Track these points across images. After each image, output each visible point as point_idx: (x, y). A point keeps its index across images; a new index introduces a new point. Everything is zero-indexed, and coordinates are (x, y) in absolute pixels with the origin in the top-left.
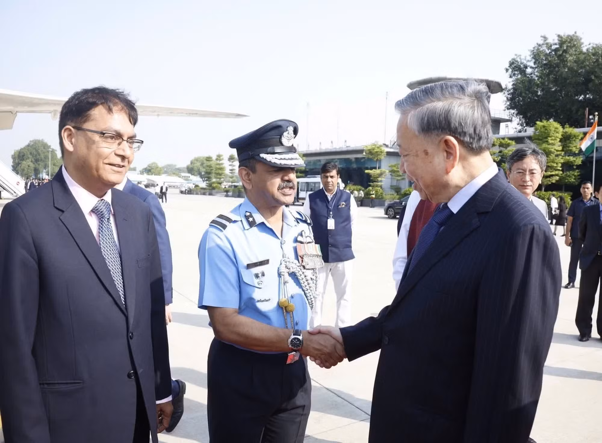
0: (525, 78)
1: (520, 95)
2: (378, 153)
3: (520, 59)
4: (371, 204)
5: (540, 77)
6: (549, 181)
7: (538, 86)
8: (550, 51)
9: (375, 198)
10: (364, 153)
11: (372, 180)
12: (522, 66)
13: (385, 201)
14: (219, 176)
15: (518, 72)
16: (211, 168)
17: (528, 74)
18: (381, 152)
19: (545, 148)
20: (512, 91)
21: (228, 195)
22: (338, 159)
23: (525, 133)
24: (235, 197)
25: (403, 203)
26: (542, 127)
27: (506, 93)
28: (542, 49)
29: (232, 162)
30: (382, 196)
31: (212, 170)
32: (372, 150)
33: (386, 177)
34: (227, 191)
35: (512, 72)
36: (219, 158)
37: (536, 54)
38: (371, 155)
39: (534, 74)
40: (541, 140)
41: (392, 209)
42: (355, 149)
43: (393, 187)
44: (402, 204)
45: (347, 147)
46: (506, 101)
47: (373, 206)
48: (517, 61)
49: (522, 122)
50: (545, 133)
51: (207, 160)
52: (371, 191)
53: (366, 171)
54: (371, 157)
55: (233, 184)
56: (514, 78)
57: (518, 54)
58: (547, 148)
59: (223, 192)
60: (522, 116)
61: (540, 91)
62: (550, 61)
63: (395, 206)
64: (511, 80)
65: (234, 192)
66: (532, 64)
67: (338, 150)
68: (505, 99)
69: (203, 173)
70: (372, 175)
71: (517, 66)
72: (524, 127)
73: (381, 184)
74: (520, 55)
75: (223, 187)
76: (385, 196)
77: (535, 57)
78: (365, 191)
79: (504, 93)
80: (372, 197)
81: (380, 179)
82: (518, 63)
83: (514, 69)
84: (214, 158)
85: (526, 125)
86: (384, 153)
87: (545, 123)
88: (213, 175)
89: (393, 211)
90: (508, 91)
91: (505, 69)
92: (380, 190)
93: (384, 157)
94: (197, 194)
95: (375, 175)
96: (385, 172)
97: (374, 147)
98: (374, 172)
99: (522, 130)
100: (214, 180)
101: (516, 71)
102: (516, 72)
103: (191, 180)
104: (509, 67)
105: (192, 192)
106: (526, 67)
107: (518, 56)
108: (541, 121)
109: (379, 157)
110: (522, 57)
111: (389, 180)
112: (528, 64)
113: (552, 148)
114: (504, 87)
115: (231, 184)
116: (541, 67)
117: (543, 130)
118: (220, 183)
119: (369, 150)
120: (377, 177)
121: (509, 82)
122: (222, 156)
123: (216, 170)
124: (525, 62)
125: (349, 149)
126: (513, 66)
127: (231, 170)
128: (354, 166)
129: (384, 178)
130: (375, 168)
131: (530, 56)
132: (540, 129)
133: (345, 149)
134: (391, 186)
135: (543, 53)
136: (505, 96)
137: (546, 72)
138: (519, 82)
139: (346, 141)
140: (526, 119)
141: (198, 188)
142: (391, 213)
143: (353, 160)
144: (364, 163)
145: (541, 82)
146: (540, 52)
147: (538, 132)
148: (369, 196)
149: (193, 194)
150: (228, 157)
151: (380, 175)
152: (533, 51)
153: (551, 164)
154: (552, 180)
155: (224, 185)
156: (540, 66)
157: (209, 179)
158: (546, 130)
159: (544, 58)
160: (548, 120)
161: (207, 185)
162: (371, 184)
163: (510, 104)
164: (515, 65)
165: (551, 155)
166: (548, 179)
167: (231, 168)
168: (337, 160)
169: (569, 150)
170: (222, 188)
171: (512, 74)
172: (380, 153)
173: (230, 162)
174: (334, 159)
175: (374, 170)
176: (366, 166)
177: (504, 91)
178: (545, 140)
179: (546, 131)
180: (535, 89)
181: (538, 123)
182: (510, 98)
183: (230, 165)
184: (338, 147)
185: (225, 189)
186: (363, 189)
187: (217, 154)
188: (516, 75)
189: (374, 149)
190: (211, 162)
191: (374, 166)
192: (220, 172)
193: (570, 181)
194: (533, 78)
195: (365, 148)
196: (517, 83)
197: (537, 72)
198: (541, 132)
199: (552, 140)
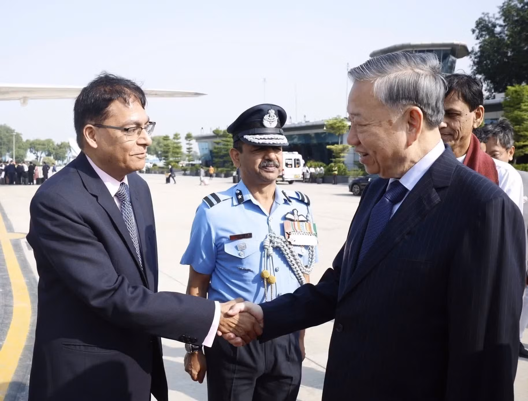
0: (493, 39)
1: (488, 57)
2: (340, 127)
3: (488, 17)
4: (333, 181)
5: (510, 36)
6: (522, 152)
7: (508, 46)
8: (522, 5)
9: (338, 175)
10: (325, 128)
11: (334, 156)
12: (490, 25)
13: (348, 177)
14: (176, 155)
15: (486, 33)
16: (168, 148)
17: (497, 34)
18: (344, 126)
19: (518, 115)
20: (479, 54)
21: (186, 173)
22: (297, 135)
23: (494, 100)
24: (193, 175)
25: (370, 179)
26: (514, 92)
27: (473, 57)
28: (513, 4)
29: (190, 141)
30: (345, 172)
31: (169, 149)
32: (333, 125)
33: (348, 152)
34: (185, 170)
35: (479, 33)
36: (176, 137)
37: (506, 10)
38: (333, 130)
39: (504, 33)
40: (512, 107)
41: (357, 186)
42: (315, 124)
43: (356, 163)
44: (368, 180)
45: (306, 122)
46: (473, 66)
47: (335, 183)
48: (485, 20)
49: (490, 87)
50: (517, 98)
51: (164, 140)
52: (333, 167)
53: (328, 147)
54: (332, 132)
55: (191, 162)
56: (481, 39)
57: (486, 12)
58: (520, 115)
59: (180, 171)
60: (489, 81)
61: (510, 51)
62: (522, 17)
63: (360, 183)
64: (478, 41)
65: (191, 170)
66: (501, 22)
67: (298, 125)
68: (472, 63)
69: (159, 152)
70: (335, 151)
71: (485, 26)
72: (493, 93)
73: (344, 160)
74: (488, 14)
75: (181, 165)
76: (348, 172)
77: (504, 14)
78: (327, 167)
79: (471, 57)
80: (334, 173)
81: (342, 155)
82: (486, 22)
83: (481, 30)
84: (171, 137)
85: (494, 90)
86: (346, 128)
87: (517, 87)
88: (169, 154)
89: (358, 187)
90: (475, 54)
91: (471, 30)
92: (342, 166)
93: (347, 131)
94: (155, 173)
95: (337, 150)
96: (347, 147)
97: (335, 121)
98: (336, 147)
99: (490, 96)
100: (171, 159)
101: (484, 31)
102: (484, 33)
103: (148, 160)
104: (476, 27)
105: (150, 171)
106: (494, 26)
107: (486, 15)
108: (512, 85)
109: (341, 131)
110: (491, 15)
111: (352, 155)
112: (498, 22)
113: (525, 115)
114: (470, 49)
115: (188, 162)
116: (512, 24)
117: (514, 95)
118: (178, 162)
119: (331, 125)
120: (340, 153)
121: (476, 44)
122: (179, 135)
123: (173, 149)
124: (493, 20)
125: (309, 124)
126: (480, 26)
127: (189, 149)
128: (315, 142)
129: (346, 153)
130: (337, 143)
131: (499, 12)
132: (511, 94)
133: (304, 124)
134: (355, 162)
135: (514, 8)
136: (472, 60)
137: (517, 29)
138: (487, 43)
139: (305, 116)
140: (494, 85)
141: (156, 167)
142: (356, 190)
143: (313, 135)
144: (325, 138)
145: (511, 42)
146: (511, 7)
147: (509, 98)
148: (331, 173)
149: (151, 173)
150: (185, 135)
151: (343, 150)
152: (503, 6)
153: (524, 133)
154: (525, 151)
155: (181, 164)
156: (510, 23)
157: (166, 157)
158: (518, 95)
159: (515, 14)
160: (520, 83)
161: (165, 165)
162: (333, 160)
163: (477, 68)
164: (482, 25)
165: (524, 123)
166: (521, 150)
167: (188, 146)
168: (295, 136)
170: (179, 166)
171: (480, 35)
172: (343, 128)
173: (187, 140)
174: (294, 135)
175: (336, 145)
176: (327, 141)
177: (470, 55)
178: (518, 106)
179: (519, 97)
180: (505, 50)
181: (509, 87)
182: (477, 62)
183: (187, 144)
184: (296, 123)
185: (183, 168)
186: (325, 165)
187: (175, 133)
188: (484, 36)
189: (335, 124)
190: (169, 142)
191: (336, 141)
192: (178, 150)
194: (502, 37)
195: (325, 123)
196: (485, 44)
197: (507, 30)
198: (513, 98)
199: (525, 106)
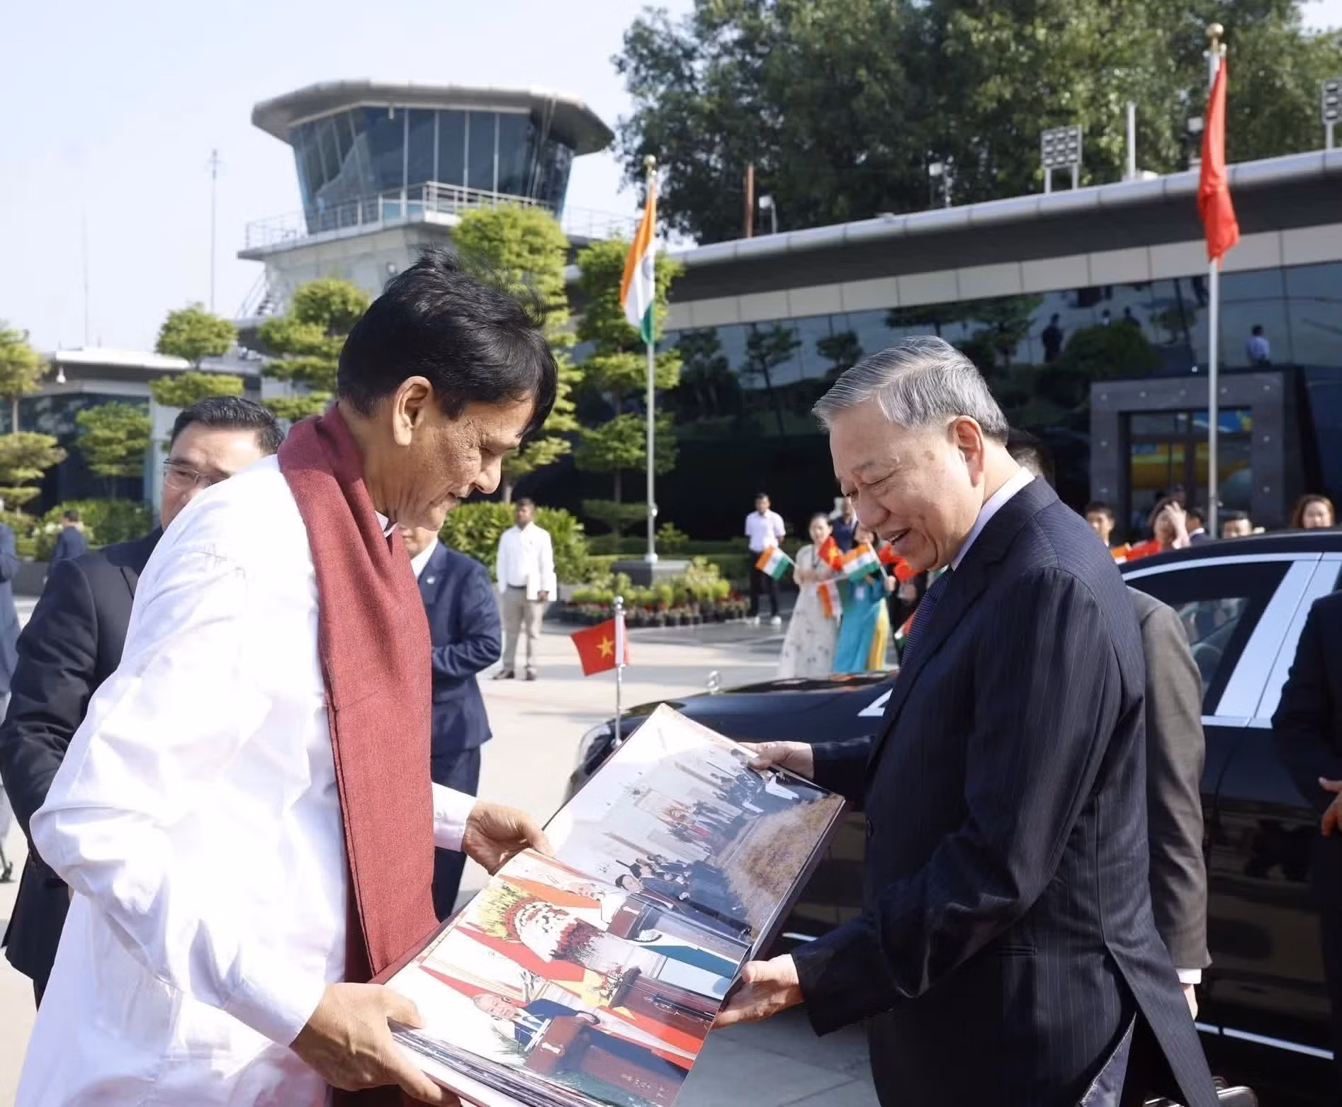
3: (666, 23)
15: (658, 72)
35: (638, 71)
48: (653, 32)
64: (633, 98)
71: (653, 49)
81: (21, 474)
82: (658, 38)
83: (643, 62)
91: (613, 61)
101: (652, 66)
102: (651, 73)
104: (627, 52)
106: (689, 54)
107: (658, 13)
110: (673, 17)
121: (628, 107)
124: (683, 36)
126: (639, 48)
164: (647, 46)
169: (617, 326)
171: (639, 79)
177: (612, 142)
188: (652, 83)
193: (625, 455)
